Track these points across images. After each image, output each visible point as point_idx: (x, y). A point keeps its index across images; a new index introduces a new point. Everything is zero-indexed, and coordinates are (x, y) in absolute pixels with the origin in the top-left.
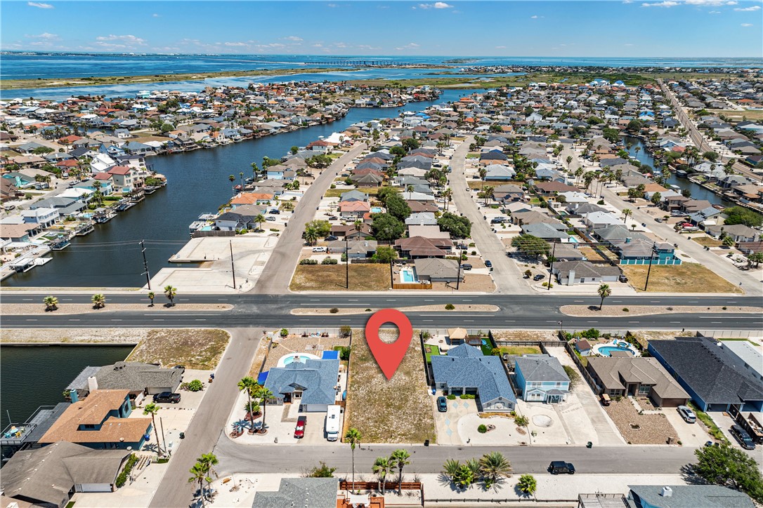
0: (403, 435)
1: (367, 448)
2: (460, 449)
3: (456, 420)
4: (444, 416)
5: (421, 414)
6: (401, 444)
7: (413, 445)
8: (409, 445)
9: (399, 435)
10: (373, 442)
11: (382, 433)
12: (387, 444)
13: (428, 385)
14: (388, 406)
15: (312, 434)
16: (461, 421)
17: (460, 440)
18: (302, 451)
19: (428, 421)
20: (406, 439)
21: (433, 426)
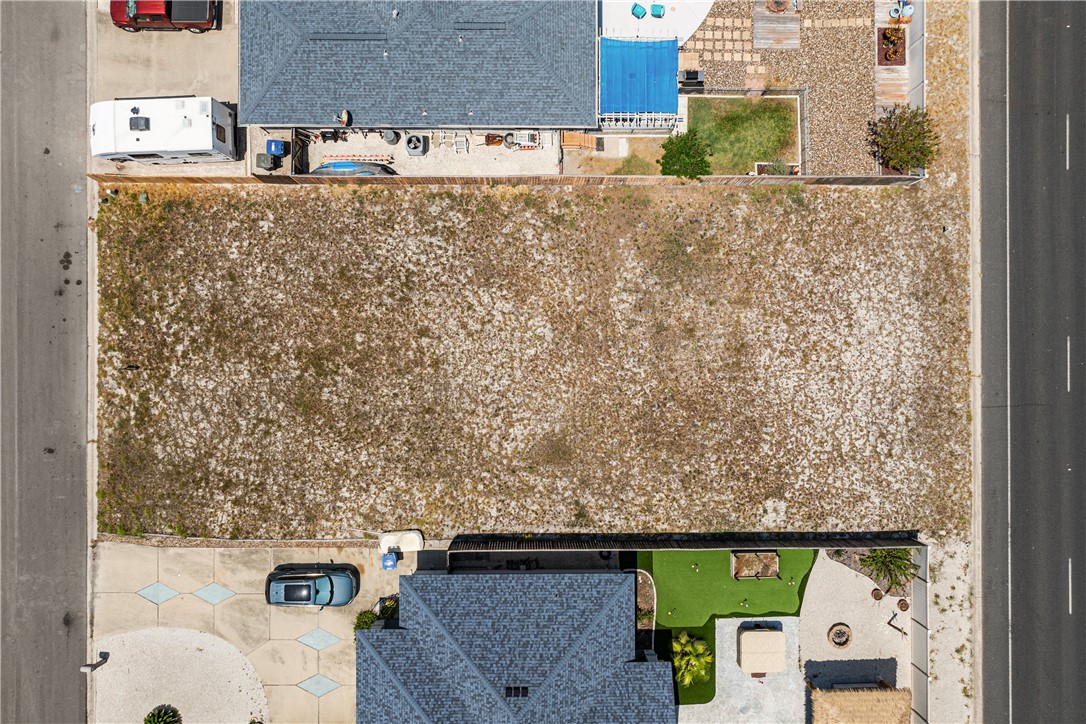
0: (143, 413)
1: (73, 272)
2: (68, 621)
3: (220, 626)
4: (249, 584)
5: (261, 488)
6: (96, 402)
7: (92, 451)
8: (93, 434)
9: (144, 397)
10: (106, 296)
11: (150, 328)
12: (95, 350)
13: (459, 540)
14: (317, 360)
15: (147, 62)
16: (224, 651)
17: (115, 627)
18: (55, 35)
19: (223, 518)
20: (124, 423)
21: (191, 531)
